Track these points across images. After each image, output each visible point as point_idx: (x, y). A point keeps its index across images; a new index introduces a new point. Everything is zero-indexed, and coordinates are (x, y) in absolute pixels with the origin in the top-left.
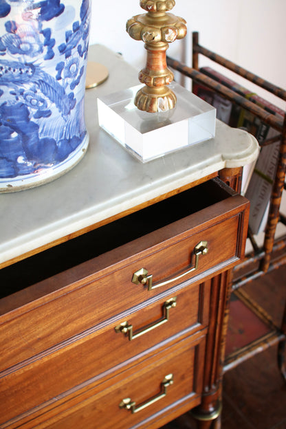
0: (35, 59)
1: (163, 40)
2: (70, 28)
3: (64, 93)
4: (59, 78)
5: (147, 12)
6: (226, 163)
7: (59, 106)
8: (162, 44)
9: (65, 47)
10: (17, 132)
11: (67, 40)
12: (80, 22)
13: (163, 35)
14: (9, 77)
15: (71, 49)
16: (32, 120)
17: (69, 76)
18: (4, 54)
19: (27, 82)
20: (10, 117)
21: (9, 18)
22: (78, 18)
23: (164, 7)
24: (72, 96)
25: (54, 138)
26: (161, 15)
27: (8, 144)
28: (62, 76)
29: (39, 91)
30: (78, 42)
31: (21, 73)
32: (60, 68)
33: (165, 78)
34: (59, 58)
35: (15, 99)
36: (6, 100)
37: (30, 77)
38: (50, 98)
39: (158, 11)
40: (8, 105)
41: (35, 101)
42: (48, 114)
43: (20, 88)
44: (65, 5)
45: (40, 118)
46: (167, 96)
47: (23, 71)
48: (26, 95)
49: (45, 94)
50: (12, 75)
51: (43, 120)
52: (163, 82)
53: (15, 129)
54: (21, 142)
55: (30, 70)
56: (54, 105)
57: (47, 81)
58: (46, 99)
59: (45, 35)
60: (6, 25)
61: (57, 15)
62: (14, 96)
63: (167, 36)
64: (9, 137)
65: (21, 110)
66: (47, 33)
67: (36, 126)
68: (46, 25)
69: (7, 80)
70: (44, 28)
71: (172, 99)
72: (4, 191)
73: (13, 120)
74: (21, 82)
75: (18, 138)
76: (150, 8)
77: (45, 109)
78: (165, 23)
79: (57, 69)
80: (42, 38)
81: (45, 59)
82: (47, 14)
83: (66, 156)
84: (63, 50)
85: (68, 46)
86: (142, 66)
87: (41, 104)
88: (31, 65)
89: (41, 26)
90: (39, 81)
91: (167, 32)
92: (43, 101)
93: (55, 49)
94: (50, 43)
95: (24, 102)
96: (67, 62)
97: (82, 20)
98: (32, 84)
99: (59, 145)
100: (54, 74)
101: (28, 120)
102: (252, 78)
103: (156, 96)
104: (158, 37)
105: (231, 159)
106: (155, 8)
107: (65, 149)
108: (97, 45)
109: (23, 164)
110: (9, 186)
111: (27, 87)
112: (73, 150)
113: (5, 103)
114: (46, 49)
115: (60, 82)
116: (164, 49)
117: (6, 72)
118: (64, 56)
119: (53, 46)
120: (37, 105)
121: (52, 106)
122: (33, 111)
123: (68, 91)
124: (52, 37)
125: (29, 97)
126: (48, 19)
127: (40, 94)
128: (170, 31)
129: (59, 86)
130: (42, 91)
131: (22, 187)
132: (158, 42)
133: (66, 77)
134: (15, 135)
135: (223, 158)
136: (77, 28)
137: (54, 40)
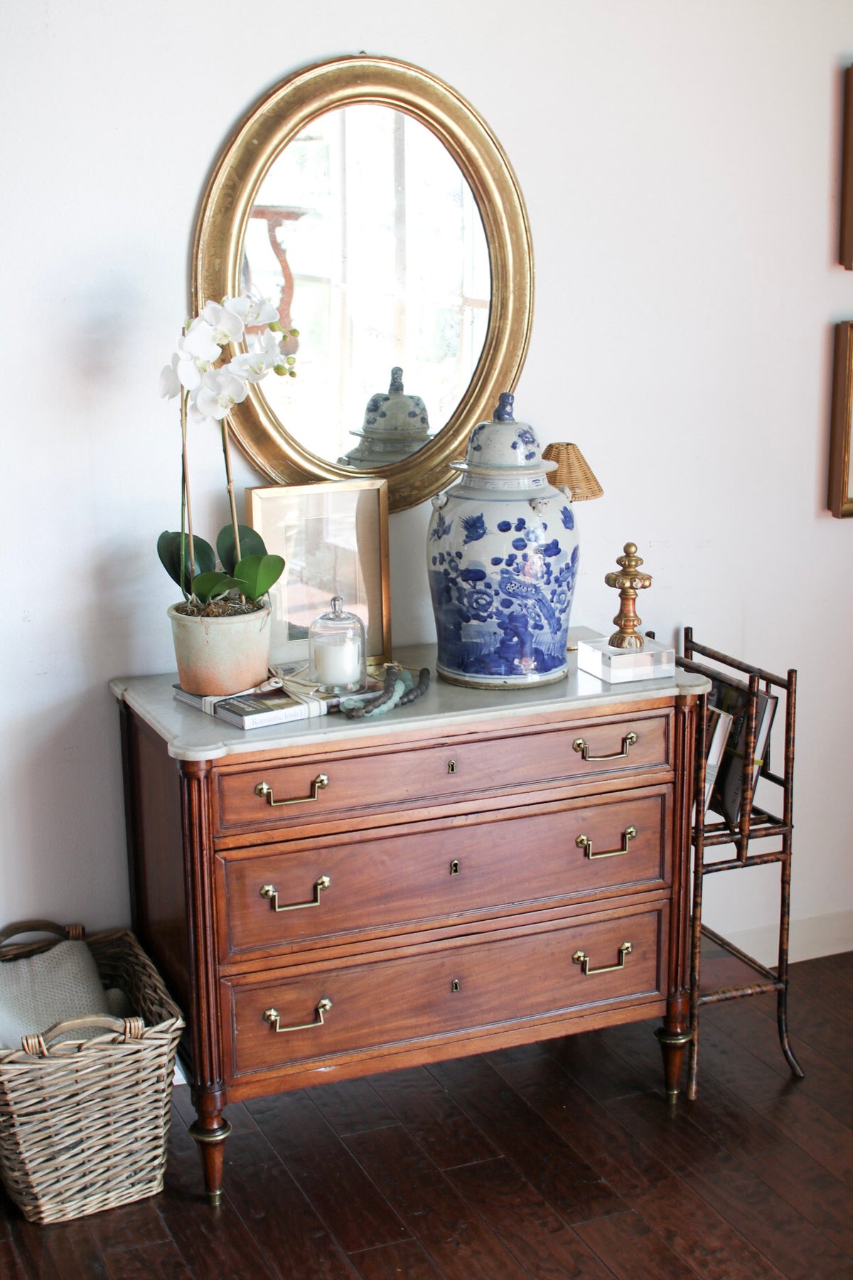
0: (538, 582)
1: (632, 587)
2: (563, 566)
3: (554, 615)
4: (552, 601)
5: (621, 568)
6: (680, 690)
7: (549, 624)
8: (632, 591)
9: (558, 579)
10: (518, 637)
11: (560, 574)
12: (570, 565)
13: (631, 583)
14: (519, 593)
15: (562, 581)
16: (530, 629)
17: (559, 602)
18: (518, 575)
19: (531, 598)
20: (515, 624)
21: (525, 551)
22: (569, 561)
23: (633, 563)
24: (559, 619)
25: (543, 650)
26: (632, 570)
27: (510, 646)
28: (555, 600)
29: (537, 607)
30: (567, 578)
31: (527, 591)
32: (554, 593)
33: (633, 621)
34: (554, 586)
35: (520, 610)
36: (514, 610)
37: (533, 594)
38: (544, 615)
39: (630, 566)
40: (515, 614)
41: (534, 614)
42: (541, 628)
43: (525, 601)
44: (562, 549)
45: (535, 629)
46: (635, 637)
47: (529, 589)
48: (529, 608)
49: (541, 611)
50: (521, 591)
51: (537, 631)
52: (632, 624)
53: (517, 634)
54: (519, 646)
55: (534, 590)
56: (546, 622)
57: (544, 601)
58: (541, 614)
59: (546, 567)
60: (523, 556)
61: (556, 555)
62: (520, 607)
63: (634, 584)
64: (511, 640)
65: (523, 620)
66: (548, 565)
67: (532, 636)
68: (548, 560)
69: (518, 594)
70: (546, 562)
71: (639, 639)
72: (501, 686)
73: (516, 626)
74: (526, 597)
75: (517, 643)
76: (623, 563)
77: (539, 623)
78: (635, 575)
79: (551, 594)
80: (545, 569)
81: (545, 584)
82: (549, 553)
83: (550, 670)
84: (557, 580)
85: (561, 579)
86: (616, 612)
87: (537, 618)
88: (535, 587)
89: (544, 560)
90: (539, 599)
91: (635, 581)
92: (539, 616)
93: (552, 578)
94: (549, 573)
95: (526, 613)
96: (559, 590)
97: (572, 563)
98: (534, 601)
99: (546, 657)
100: (549, 597)
101: (526, 629)
102: (736, 664)
103: (625, 635)
104: (628, 584)
105: (684, 686)
106: (627, 563)
107: (550, 663)
108: (577, 628)
109: (517, 666)
110: (505, 682)
111: (530, 602)
112: (556, 667)
113: (513, 612)
114: (546, 576)
115: (553, 604)
116: (633, 597)
117: (518, 588)
118: (557, 585)
119: (550, 575)
120: (534, 618)
121: (544, 622)
122: (531, 622)
123: (557, 614)
124: (551, 569)
125: (530, 610)
126: (550, 556)
127: (537, 609)
128: (637, 580)
129: (551, 607)
130: (540, 608)
131: (515, 685)
132: (628, 588)
133: (557, 602)
134: (515, 639)
135: (678, 686)
136: (568, 567)
137: (552, 572)
